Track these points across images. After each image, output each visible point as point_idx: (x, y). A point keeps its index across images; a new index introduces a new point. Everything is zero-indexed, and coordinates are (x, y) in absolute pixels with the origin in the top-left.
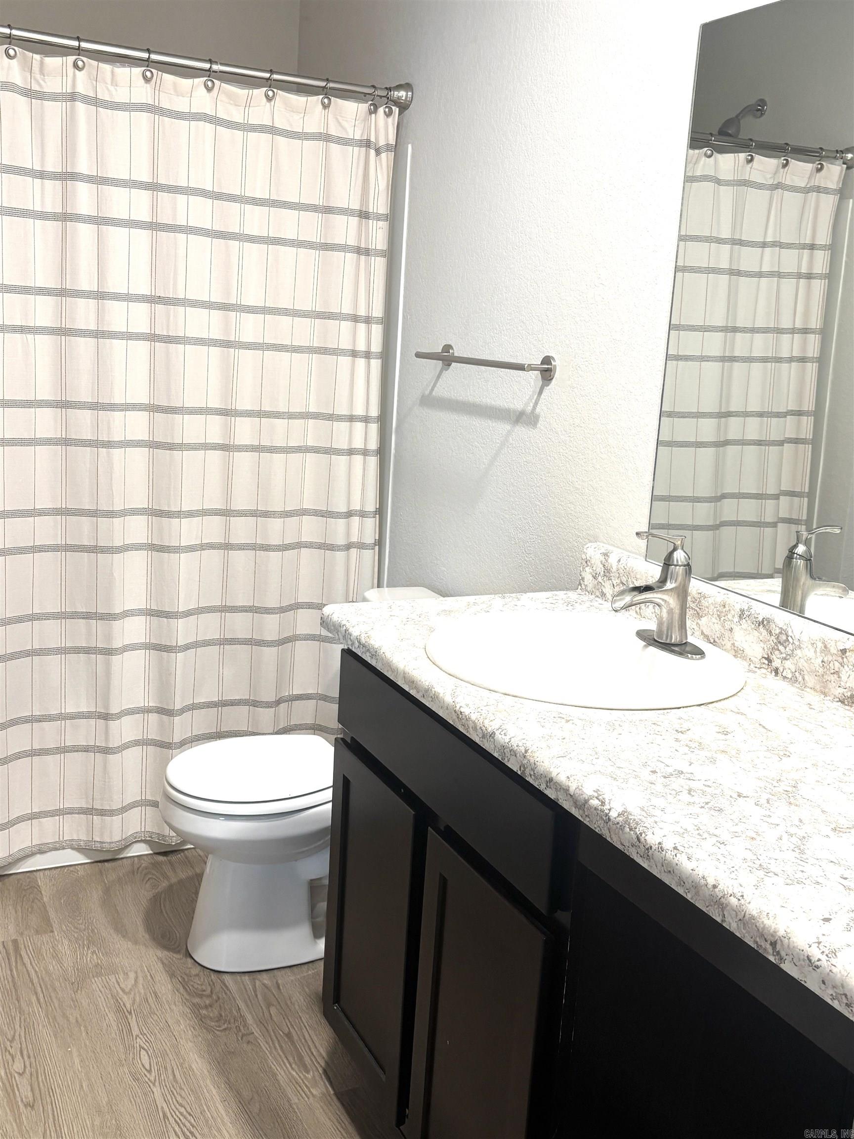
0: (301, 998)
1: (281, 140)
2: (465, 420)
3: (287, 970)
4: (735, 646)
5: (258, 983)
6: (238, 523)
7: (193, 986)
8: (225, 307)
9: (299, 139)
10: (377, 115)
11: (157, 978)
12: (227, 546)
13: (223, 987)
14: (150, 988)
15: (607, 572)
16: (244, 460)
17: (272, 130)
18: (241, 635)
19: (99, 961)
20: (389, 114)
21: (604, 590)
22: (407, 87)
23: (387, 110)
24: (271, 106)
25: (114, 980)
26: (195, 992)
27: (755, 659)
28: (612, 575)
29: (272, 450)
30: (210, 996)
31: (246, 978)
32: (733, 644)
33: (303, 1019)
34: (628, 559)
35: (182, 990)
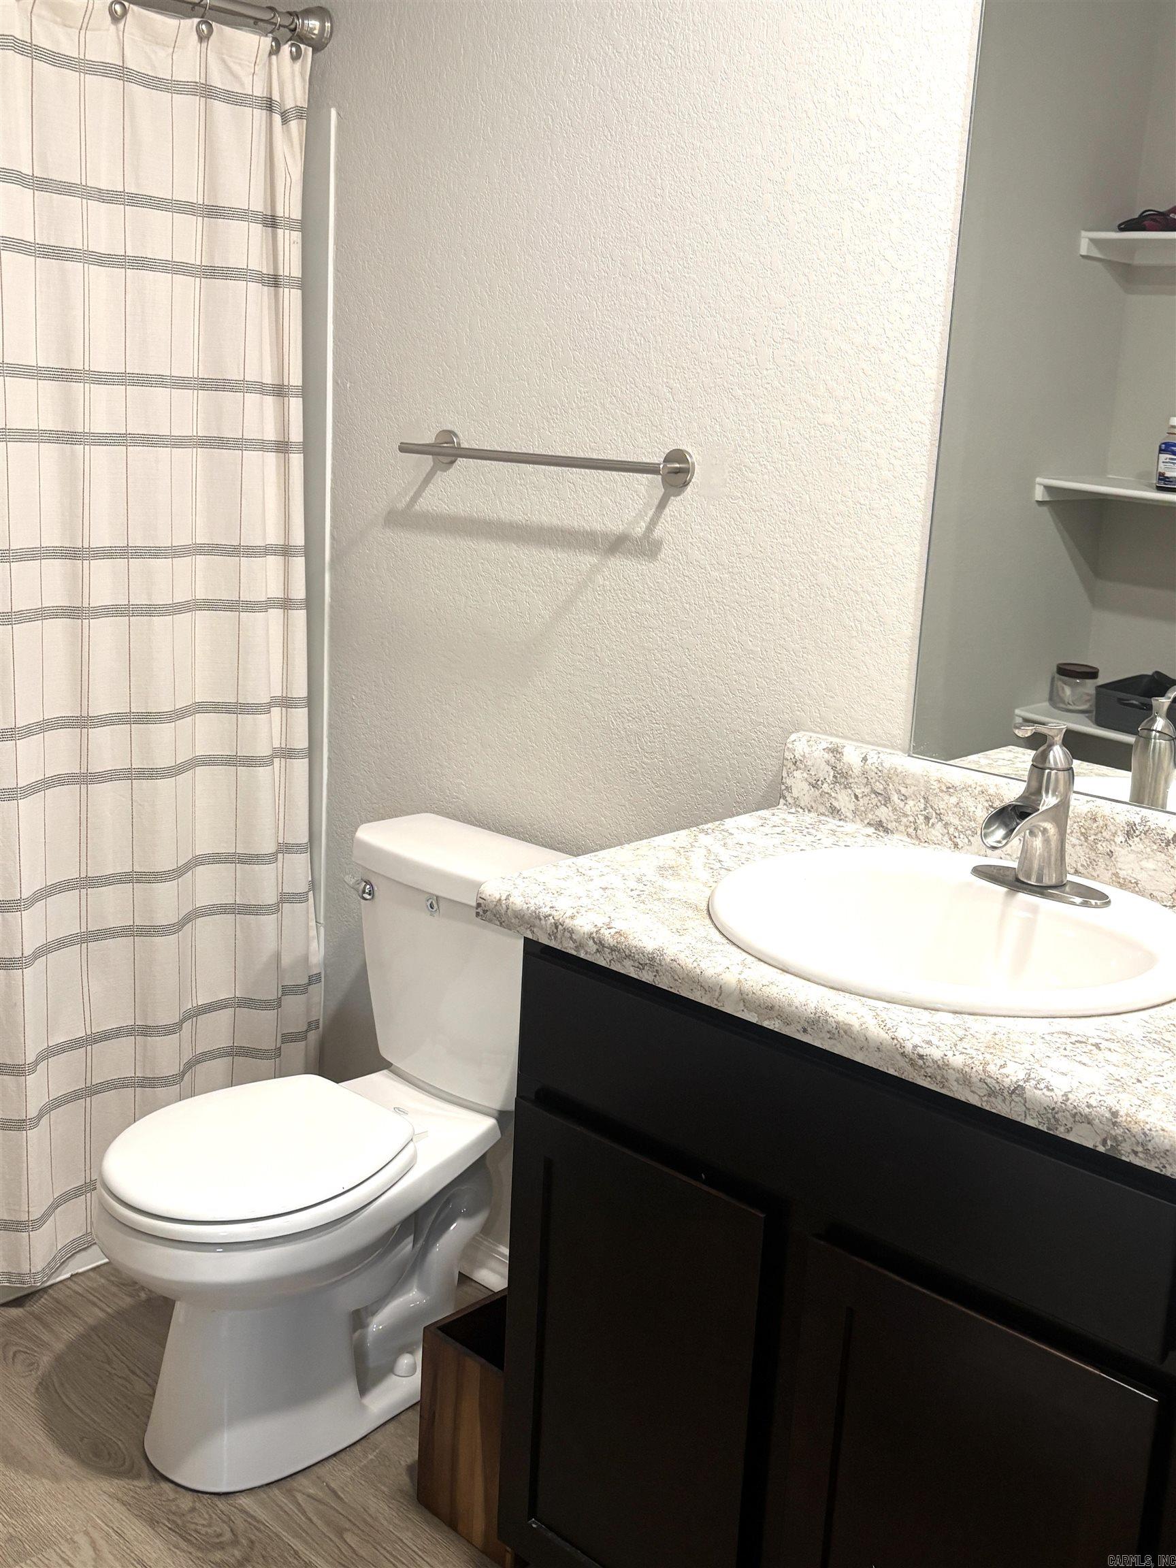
0: (382, 1504)
1: (137, 90)
2: (492, 549)
3: (333, 1461)
4: (1119, 878)
5: (300, 1497)
6: (100, 736)
7: (196, 1531)
8: (64, 375)
9: (167, 90)
10: (279, 57)
11: (130, 1534)
12: (85, 779)
13: (249, 1520)
14: (127, 1556)
15: (841, 777)
16: (104, 632)
17: (122, 73)
18: (114, 922)
19: (11, 1530)
20: (296, 57)
21: (836, 804)
22: (321, 12)
23: (294, 49)
24: (117, 29)
25: (55, 1558)
26: (203, 1540)
27: (1164, 895)
28: (851, 780)
29: (150, 610)
30: (235, 1542)
31: (276, 1492)
32: (1116, 875)
33: (405, 1541)
34: (880, 755)
35: (183, 1544)
